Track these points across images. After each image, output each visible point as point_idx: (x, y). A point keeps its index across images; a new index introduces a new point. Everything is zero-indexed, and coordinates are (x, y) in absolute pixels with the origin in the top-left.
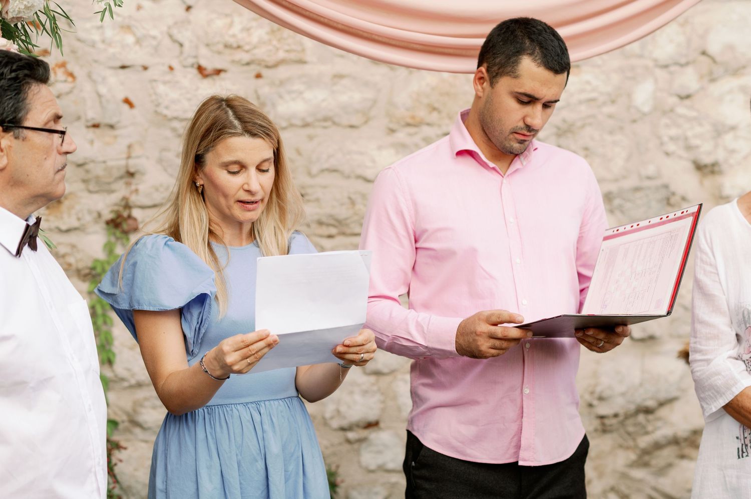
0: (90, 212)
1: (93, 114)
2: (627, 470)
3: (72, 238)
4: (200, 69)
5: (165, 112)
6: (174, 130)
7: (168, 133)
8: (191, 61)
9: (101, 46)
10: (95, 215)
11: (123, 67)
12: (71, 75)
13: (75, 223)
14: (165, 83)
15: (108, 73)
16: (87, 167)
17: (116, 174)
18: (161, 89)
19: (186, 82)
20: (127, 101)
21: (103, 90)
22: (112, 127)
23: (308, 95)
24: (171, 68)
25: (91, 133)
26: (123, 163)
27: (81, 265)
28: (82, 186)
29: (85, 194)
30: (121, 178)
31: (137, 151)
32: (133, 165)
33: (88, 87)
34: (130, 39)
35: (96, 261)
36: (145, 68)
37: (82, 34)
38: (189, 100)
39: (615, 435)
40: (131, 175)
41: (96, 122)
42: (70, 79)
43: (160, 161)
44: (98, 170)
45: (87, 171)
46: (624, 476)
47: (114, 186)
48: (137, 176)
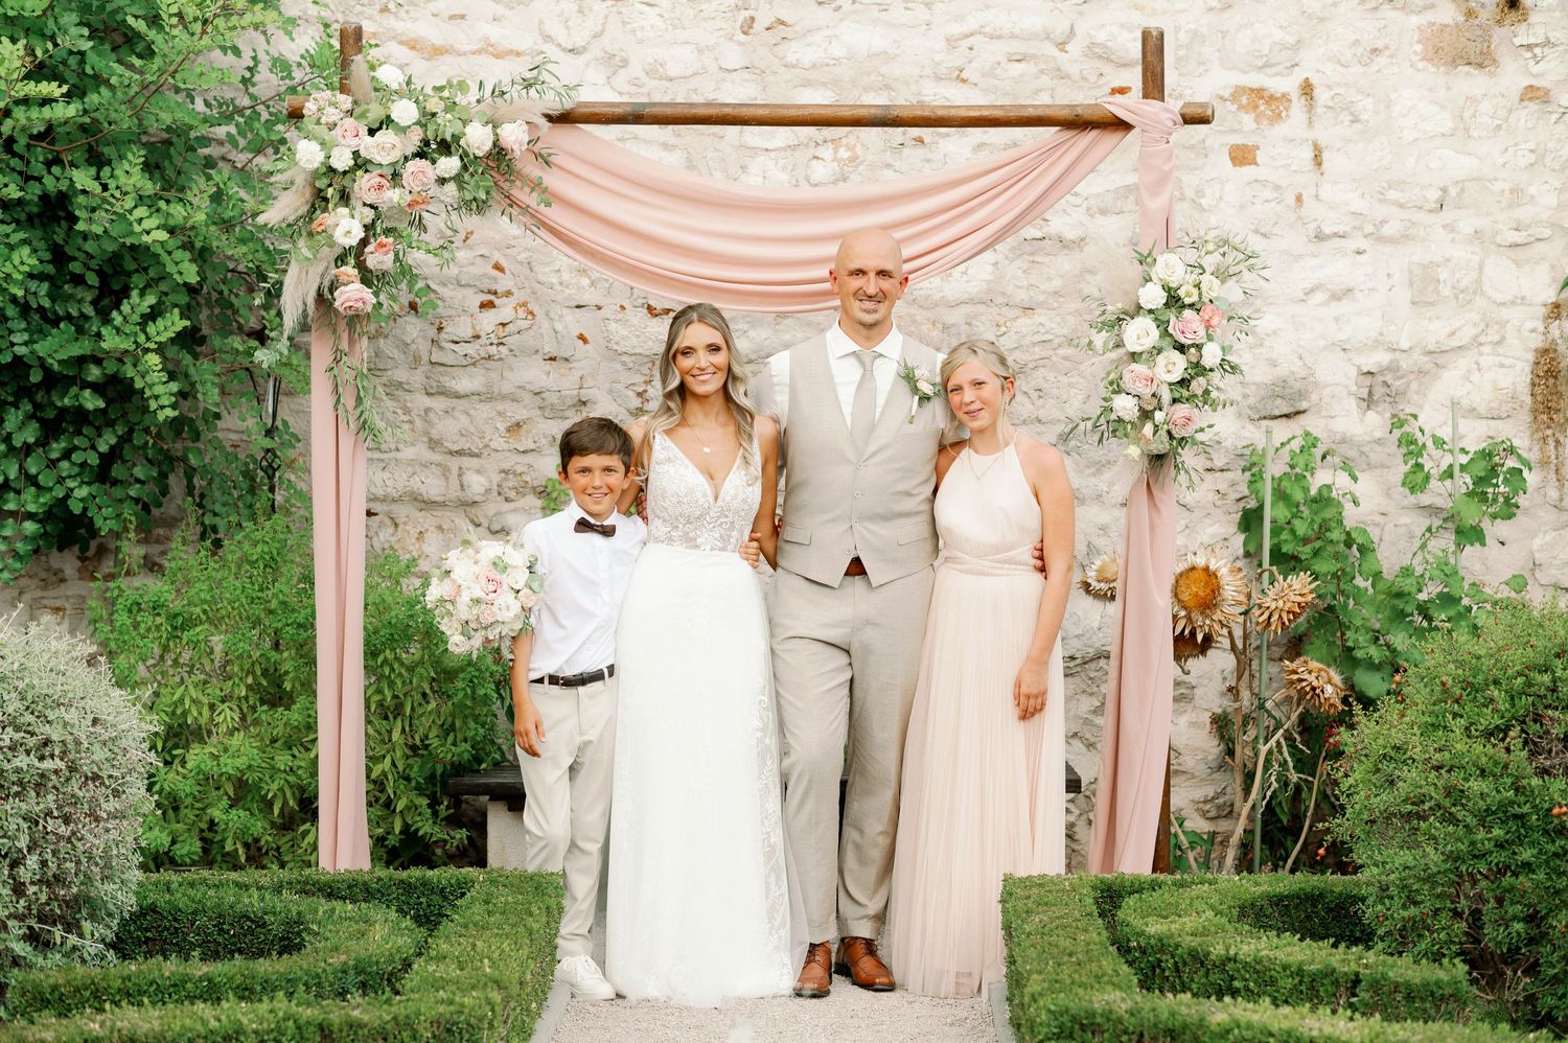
0: (545, 436)
1: (549, 348)
2: (1090, 717)
3: (529, 458)
4: (650, 308)
5: (616, 347)
6: (624, 364)
7: (619, 367)
8: (641, 301)
9: (559, 288)
10: (550, 438)
11: (578, 307)
12: (531, 313)
13: (533, 446)
14: (616, 321)
15: (565, 311)
16: (543, 395)
17: (569, 402)
18: (613, 326)
19: (635, 321)
20: (582, 338)
21: (559, 327)
22: (567, 360)
23: (752, 333)
24: (623, 308)
25: (548, 366)
26: (576, 392)
27: (536, 483)
28: (539, 412)
29: (542, 420)
30: (574, 406)
31: (589, 382)
32: (585, 394)
33: (546, 324)
34: (586, 282)
35: (549, 479)
36: (599, 308)
37: (541, 278)
38: (638, 336)
39: (1077, 679)
40: (584, 403)
41: (553, 355)
42: (530, 317)
43: (610, 392)
44: (552, 398)
45: (543, 399)
46: (1087, 722)
47: (567, 414)
48: (588, 405)
